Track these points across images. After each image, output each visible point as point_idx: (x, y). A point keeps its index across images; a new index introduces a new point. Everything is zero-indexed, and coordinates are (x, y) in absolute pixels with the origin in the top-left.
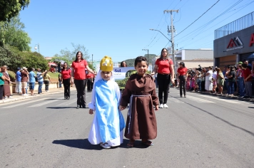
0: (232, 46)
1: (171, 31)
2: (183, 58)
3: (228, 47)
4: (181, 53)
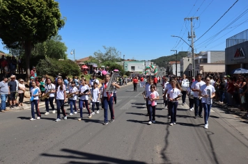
1: (191, 37)
2: (209, 61)
4: (206, 55)
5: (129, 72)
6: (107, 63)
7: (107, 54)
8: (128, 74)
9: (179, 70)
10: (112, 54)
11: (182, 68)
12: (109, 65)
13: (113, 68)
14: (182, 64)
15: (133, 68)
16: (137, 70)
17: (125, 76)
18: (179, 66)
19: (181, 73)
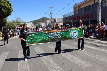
4: (55, 19)
7: (17, 20)
10: (19, 20)
11: (46, 24)
14: (46, 23)
18: (45, 23)
19: (46, 26)
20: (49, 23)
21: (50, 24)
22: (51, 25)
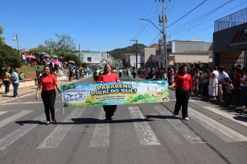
0: (238, 40)
1: (163, 21)
2: (173, 51)
3: (233, 42)
4: (171, 45)
5: (85, 64)
6: (60, 52)
7: (60, 43)
8: (84, 65)
9: (139, 61)
10: (67, 42)
11: (142, 59)
12: (62, 56)
13: (68, 59)
14: (143, 55)
15: (89, 59)
16: (93, 61)
17: (81, 68)
18: (139, 57)
19: (142, 64)
20: (152, 55)
21: (155, 60)
22: (157, 63)
